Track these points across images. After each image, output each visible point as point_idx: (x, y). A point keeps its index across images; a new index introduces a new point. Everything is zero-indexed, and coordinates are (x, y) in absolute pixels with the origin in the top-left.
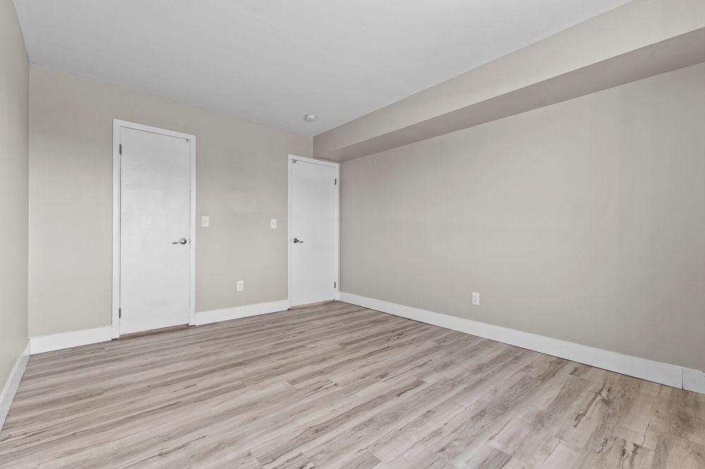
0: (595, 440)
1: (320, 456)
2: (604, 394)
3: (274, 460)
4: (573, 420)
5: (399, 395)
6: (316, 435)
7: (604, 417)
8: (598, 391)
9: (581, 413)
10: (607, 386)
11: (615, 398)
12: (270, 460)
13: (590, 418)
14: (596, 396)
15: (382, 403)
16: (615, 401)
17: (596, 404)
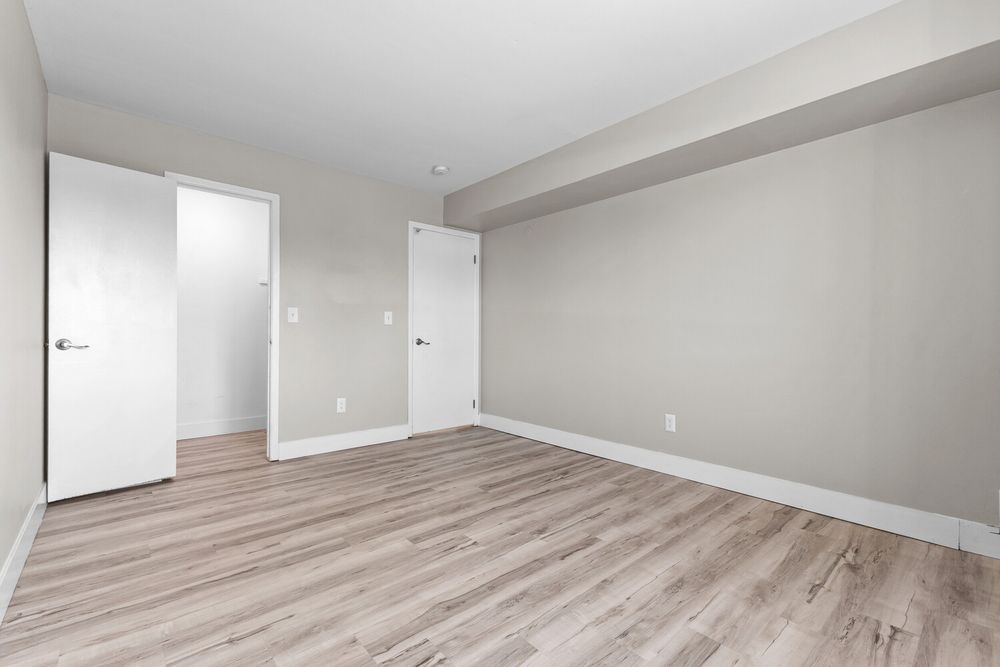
0: (837, 621)
1: (453, 643)
2: (850, 556)
3: (389, 649)
4: (807, 593)
5: (563, 558)
6: (447, 613)
7: (849, 588)
8: (841, 552)
9: (817, 582)
10: (854, 545)
11: (865, 562)
12: (383, 649)
13: (829, 591)
14: (838, 559)
15: (541, 568)
16: (865, 566)
17: (839, 571)
